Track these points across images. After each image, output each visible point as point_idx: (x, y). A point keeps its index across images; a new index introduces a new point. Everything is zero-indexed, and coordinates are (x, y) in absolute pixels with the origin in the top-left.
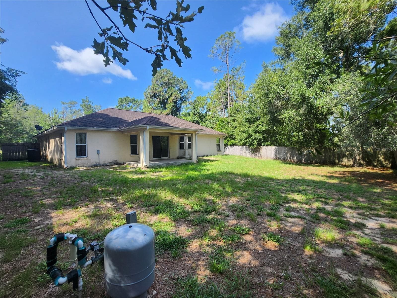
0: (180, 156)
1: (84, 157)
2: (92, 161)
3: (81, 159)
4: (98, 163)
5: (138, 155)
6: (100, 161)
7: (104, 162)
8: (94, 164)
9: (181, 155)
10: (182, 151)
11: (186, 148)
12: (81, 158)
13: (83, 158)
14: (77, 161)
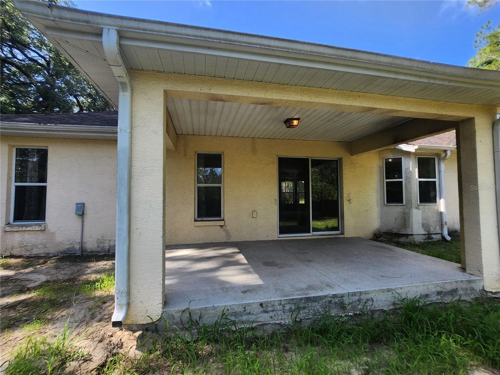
0: (384, 230)
1: (31, 226)
2: (59, 238)
3: (21, 229)
4: (77, 247)
5: (222, 223)
6: (87, 239)
7: (100, 242)
8: (67, 247)
9: (392, 224)
10: (395, 210)
11: (409, 201)
12: (22, 226)
13: (28, 229)
14: (9, 236)
